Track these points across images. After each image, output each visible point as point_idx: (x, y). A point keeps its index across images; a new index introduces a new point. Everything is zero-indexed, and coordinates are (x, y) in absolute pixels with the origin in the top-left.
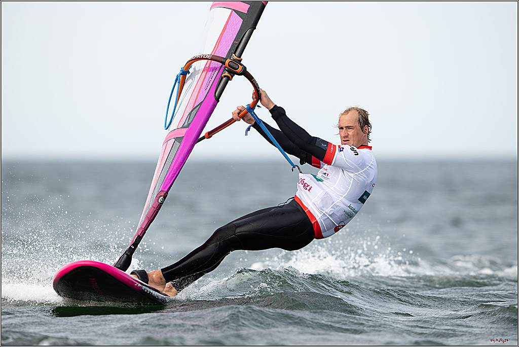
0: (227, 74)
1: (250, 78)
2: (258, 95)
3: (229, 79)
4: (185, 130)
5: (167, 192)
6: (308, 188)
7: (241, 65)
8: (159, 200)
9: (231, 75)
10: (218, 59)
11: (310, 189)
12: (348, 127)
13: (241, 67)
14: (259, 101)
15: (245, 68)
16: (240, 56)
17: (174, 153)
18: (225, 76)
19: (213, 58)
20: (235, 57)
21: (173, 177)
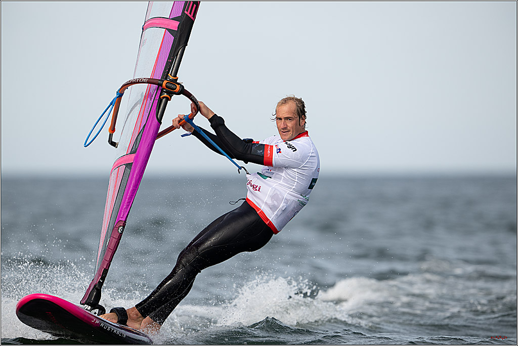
0: (165, 95)
1: (188, 95)
2: (197, 107)
3: (168, 99)
4: (133, 156)
5: (125, 221)
6: (258, 189)
7: (179, 84)
8: (119, 230)
9: (169, 95)
10: (155, 81)
11: (259, 188)
12: (287, 118)
13: (178, 87)
14: (199, 112)
15: (183, 87)
16: (175, 76)
17: (126, 181)
18: (163, 98)
19: (149, 81)
20: (171, 78)
21: (129, 205)
